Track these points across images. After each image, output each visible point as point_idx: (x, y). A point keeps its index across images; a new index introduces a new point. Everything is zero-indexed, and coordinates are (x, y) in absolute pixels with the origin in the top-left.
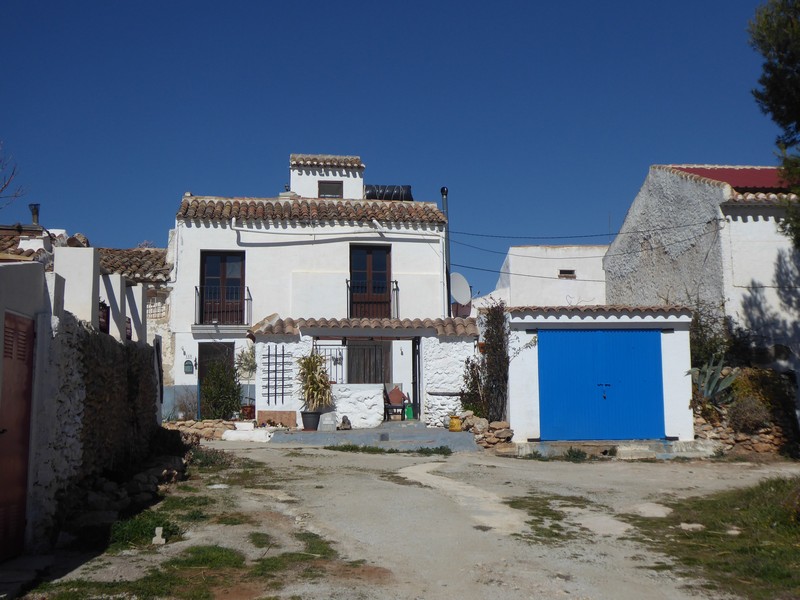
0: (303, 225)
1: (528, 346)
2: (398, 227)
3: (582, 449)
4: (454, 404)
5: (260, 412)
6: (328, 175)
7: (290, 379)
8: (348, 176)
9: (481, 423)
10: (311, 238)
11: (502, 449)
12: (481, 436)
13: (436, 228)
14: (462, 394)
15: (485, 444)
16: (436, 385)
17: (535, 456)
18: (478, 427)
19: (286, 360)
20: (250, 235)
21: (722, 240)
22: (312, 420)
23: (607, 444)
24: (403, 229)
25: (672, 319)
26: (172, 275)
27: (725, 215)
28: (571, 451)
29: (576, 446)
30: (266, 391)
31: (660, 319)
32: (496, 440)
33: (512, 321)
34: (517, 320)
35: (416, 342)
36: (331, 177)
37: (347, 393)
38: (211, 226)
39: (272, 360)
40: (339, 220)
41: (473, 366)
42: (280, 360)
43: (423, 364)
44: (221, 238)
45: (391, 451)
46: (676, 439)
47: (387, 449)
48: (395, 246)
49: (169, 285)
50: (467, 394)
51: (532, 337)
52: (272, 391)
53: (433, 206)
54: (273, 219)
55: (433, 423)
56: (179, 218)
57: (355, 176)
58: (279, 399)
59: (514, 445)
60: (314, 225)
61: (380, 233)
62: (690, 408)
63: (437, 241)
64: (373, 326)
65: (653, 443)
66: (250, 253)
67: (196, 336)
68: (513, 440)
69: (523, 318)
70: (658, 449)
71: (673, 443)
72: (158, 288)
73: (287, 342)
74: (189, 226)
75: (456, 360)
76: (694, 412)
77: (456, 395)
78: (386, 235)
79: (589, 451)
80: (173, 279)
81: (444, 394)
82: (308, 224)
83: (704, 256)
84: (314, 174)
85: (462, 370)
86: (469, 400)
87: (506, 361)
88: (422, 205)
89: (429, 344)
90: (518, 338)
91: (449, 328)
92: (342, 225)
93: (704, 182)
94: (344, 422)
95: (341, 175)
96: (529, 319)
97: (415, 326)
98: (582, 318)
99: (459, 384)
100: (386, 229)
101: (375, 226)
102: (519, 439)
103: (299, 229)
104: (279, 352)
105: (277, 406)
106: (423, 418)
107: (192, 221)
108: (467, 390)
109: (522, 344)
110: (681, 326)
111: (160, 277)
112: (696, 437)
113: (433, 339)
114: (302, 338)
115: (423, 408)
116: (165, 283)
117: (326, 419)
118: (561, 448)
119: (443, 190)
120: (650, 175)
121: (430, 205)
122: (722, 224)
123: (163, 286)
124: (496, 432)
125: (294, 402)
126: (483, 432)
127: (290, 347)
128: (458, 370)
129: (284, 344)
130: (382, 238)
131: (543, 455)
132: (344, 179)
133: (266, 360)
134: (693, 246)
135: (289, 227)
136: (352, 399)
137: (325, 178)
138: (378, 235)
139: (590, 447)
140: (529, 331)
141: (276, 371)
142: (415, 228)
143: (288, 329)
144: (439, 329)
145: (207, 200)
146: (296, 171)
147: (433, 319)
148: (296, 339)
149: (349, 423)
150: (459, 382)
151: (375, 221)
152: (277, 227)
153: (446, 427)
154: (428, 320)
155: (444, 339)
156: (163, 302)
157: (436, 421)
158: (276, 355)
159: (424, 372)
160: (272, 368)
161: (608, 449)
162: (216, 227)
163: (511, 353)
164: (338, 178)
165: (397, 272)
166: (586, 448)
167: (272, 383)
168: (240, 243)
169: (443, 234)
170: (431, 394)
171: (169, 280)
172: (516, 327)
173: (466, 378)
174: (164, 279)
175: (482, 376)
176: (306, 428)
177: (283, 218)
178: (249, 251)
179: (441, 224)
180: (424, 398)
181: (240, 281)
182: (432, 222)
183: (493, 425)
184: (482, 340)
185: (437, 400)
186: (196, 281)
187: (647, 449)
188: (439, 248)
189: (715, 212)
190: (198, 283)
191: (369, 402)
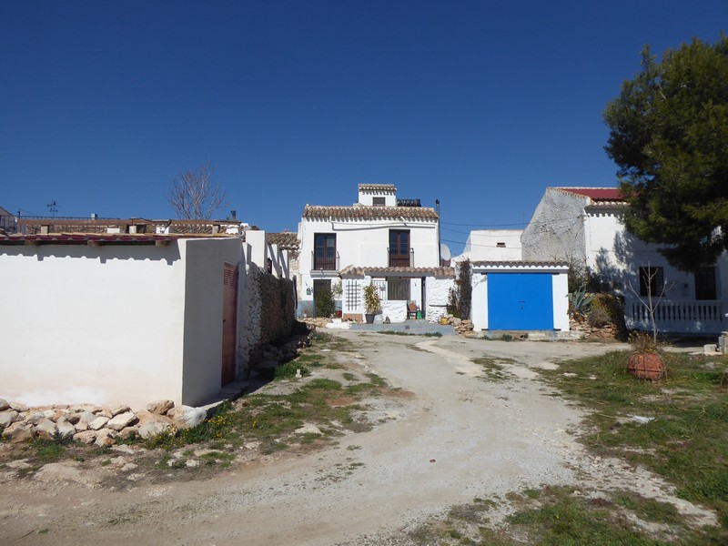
0: (365, 220)
1: (482, 281)
2: (414, 221)
3: (510, 335)
4: (443, 311)
5: (344, 314)
6: (378, 194)
7: (359, 297)
8: (388, 194)
9: (458, 321)
10: (370, 226)
11: (468, 334)
12: (457, 327)
13: (434, 221)
14: (447, 306)
15: (460, 332)
16: (434, 301)
17: (485, 338)
18: (456, 323)
19: (357, 288)
20: (339, 225)
21: (585, 226)
22: (370, 318)
23: (523, 332)
24: (416, 222)
25: (559, 267)
26: (300, 245)
27: (587, 213)
28: (504, 336)
29: (507, 333)
30: (347, 304)
31: (552, 267)
32: (465, 329)
33: (474, 268)
34: (477, 268)
35: (423, 279)
36: (379, 196)
37: (388, 305)
38: (319, 220)
40: (384, 217)
41: (453, 291)
42: (354, 288)
43: (427, 290)
44: (324, 227)
45: (411, 335)
46: (560, 330)
47: (409, 333)
48: (412, 230)
49: (299, 250)
50: (450, 306)
51: (484, 276)
52: (351, 304)
53: (432, 209)
54: (350, 217)
55: (432, 321)
56: (303, 217)
57: (391, 195)
58: (354, 307)
59: (474, 332)
60: (371, 220)
61: (404, 223)
62: (567, 314)
63: (434, 228)
64: (401, 271)
65: (547, 332)
67: (312, 276)
68: (474, 329)
69: (480, 267)
70: (550, 335)
71: (558, 332)
72: (294, 252)
73: (358, 279)
74: (308, 221)
75: (444, 289)
76: (570, 316)
77: (444, 306)
78: (408, 225)
79: (513, 336)
80: (301, 247)
81: (437, 306)
82: (368, 219)
83: (575, 235)
84: (371, 194)
85: (447, 294)
86: (451, 309)
87: (471, 289)
88: (426, 209)
89: (430, 280)
90: (477, 277)
91: (440, 272)
93: (576, 196)
94: (386, 320)
95: (384, 194)
96: (482, 267)
97: (423, 271)
99: (446, 301)
100: (407, 221)
101: (402, 220)
102: (477, 329)
103: (363, 222)
104: (354, 284)
105: (353, 311)
106: (427, 318)
107: (310, 218)
108: (450, 304)
109: (479, 280)
110: (563, 271)
111: (294, 246)
112: (570, 329)
113: (432, 277)
114: (366, 277)
115: (427, 313)
117: (377, 318)
118: (499, 334)
119: (437, 201)
120: (546, 193)
121: (430, 209)
122: (585, 218)
123: (296, 251)
124: (465, 325)
125: (361, 309)
126: (458, 325)
127: (359, 282)
128: (445, 294)
129: (356, 280)
130: (406, 226)
131: (490, 337)
132: (386, 196)
133: (347, 288)
134: (569, 229)
136: (391, 308)
137: (376, 196)
138: (404, 225)
139: (514, 333)
140: (482, 274)
142: (423, 221)
143: (359, 272)
144: (435, 272)
145: (317, 207)
146: (362, 192)
147: (432, 267)
148: (363, 278)
149: (389, 320)
151: (402, 217)
152: (352, 221)
153: (439, 322)
154: (430, 268)
155: (437, 278)
156: (296, 259)
157: (434, 320)
158: (352, 286)
159: (427, 295)
160: (351, 292)
161: (524, 335)
162: (322, 221)
163: (473, 285)
164: (383, 196)
165: (413, 244)
166: (512, 334)
167: (351, 300)
168: (333, 229)
169: (437, 224)
170: (431, 306)
171: (299, 248)
172: (476, 271)
173: (449, 297)
174: (296, 248)
175: (457, 297)
176: (368, 322)
177: (355, 216)
178: (338, 233)
179: (436, 219)
180: (428, 308)
181: (334, 249)
182: (431, 218)
183: (464, 321)
184: (458, 278)
185: (434, 309)
186: (312, 248)
187: (544, 335)
188: (435, 231)
189: (582, 212)
190: (313, 250)
191: (400, 310)
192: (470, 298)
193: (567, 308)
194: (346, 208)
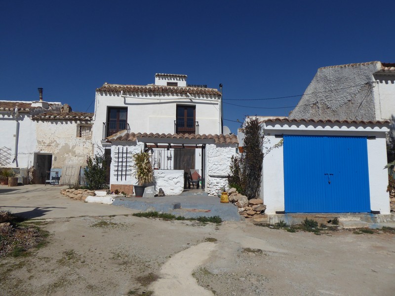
0: (155, 95)
1: (276, 146)
2: (199, 97)
3: (315, 220)
4: (224, 183)
5: (112, 185)
6: (171, 80)
7: (130, 166)
8: (180, 80)
9: (243, 199)
10: (159, 101)
11: (258, 219)
12: (243, 209)
13: (217, 98)
14: (229, 177)
15: (246, 215)
16: (214, 171)
17: (280, 225)
18: (241, 203)
19: (128, 155)
20: (130, 99)
21: (375, 93)
22: (140, 191)
23: (332, 216)
24: (201, 98)
25: (377, 129)
26: (93, 118)
27: (376, 80)
28: (306, 221)
29: (310, 217)
30: (116, 173)
31: (369, 129)
32: (254, 212)
33: (266, 128)
34: (270, 127)
35: (203, 148)
36: (172, 81)
37: (162, 175)
38: (112, 95)
39: (120, 155)
40: (172, 93)
41: (236, 160)
42: (125, 155)
43: (207, 159)
44: (117, 101)
45: (180, 218)
46: (378, 212)
47: (177, 216)
48: (198, 106)
49: (92, 122)
50: (232, 177)
51: (279, 140)
52: (120, 173)
53: (216, 90)
54: (141, 92)
55: (212, 193)
56: (97, 91)
57: (183, 80)
58: (124, 178)
59: (266, 216)
60: (160, 95)
61: (190, 99)
62: (387, 191)
63: (217, 104)
64: (178, 137)
65: (363, 215)
66: (130, 108)
67: (104, 146)
68: (266, 212)
69: (274, 126)
70: (367, 220)
71: (377, 215)
72: (87, 123)
73: (129, 146)
74: (102, 95)
75: (225, 157)
76: (390, 195)
77: (225, 177)
78: (193, 101)
79: (319, 221)
80: (94, 119)
81: (218, 177)
82: (157, 95)
83: (359, 105)
84: (165, 79)
85: (229, 163)
86: (233, 181)
87: (262, 156)
88: (211, 89)
89: (210, 148)
90: (269, 140)
91: (222, 140)
92: (173, 95)
93: (360, 65)
94: (160, 192)
95: (177, 80)
96: (278, 127)
97: (203, 138)
98: (315, 128)
99: (227, 171)
100: (194, 98)
101: (188, 96)
102: (270, 211)
103: (153, 97)
104: (125, 151)
105: (122, 182)
106: (206, 190)
107: (103, 93)
108: (231, 175)
109: (272, 145)
110: (382, 135)
111: (87, 118)
112: (391, 211)
113: (213, 145)
114: (138, 143)
115: (206, 184)
116: (90, 121)
117: (149, 191)
118: (298, 219)
119: (220, 84)
120: (318, 73)
121: (215, 90)
123: (89, 122)
124: (254, 206)
125: (132, 180)
126: (244, 206)
127: (131, 149)
128: (227, 163)
129: (127, 146)
130: (192, 102)
131: (288, 224)
132: (178, 81)
133: (117, 156)
134: (349, 101)
135: (148, 96)
136: (166, 178)
137: (170, 81)
138: (190, 101)
139: (320, 218)
140: (277, 136)
141: (122, 162)
142: (207, 98)
143: (130, 138)
144: (216, 140)
145: (114, 86)
146: (158, 78)
147: (213, 134)
148: (135, 144)
149: (163, 193)
150: (227, 170)
151: (188, 94)
152: (142, 96)
153: (219, 196)
154: (210, 135)
155: (219, 145)
156: (90, 130)
157: (213, 192)
158: (123, 153)
159: (207, 164)
160: (120, 160)
161: (332, 219)
162: (114, 95)
163: (264, 151)
164: (175, 81)
165: (198, 118)
166: (317, 219)
167: (120, 169)
168: (125, 103)
169: (220, 100)
170: (211, 176)
171: (92, 119)
172: (268, 133)
173: (231, 167)
174: (89, 119)
175: (241, 166)
176: (137, 196)
177: (145, 92)
178: (130, 107)
179: (219, 96)
180: (208, 179)
181: (126, 121)
182: (215, 95)
183: (252, 201)
184: (241, 144)
185: (214, 180)
186: (104, 120)
187: (359, 219)
188: (218, 107)
189: (370, 79)
190: (105, 121)
191: (175, 180)
192: (260, 169)
193: (386, 183)
194: (140, 87)
